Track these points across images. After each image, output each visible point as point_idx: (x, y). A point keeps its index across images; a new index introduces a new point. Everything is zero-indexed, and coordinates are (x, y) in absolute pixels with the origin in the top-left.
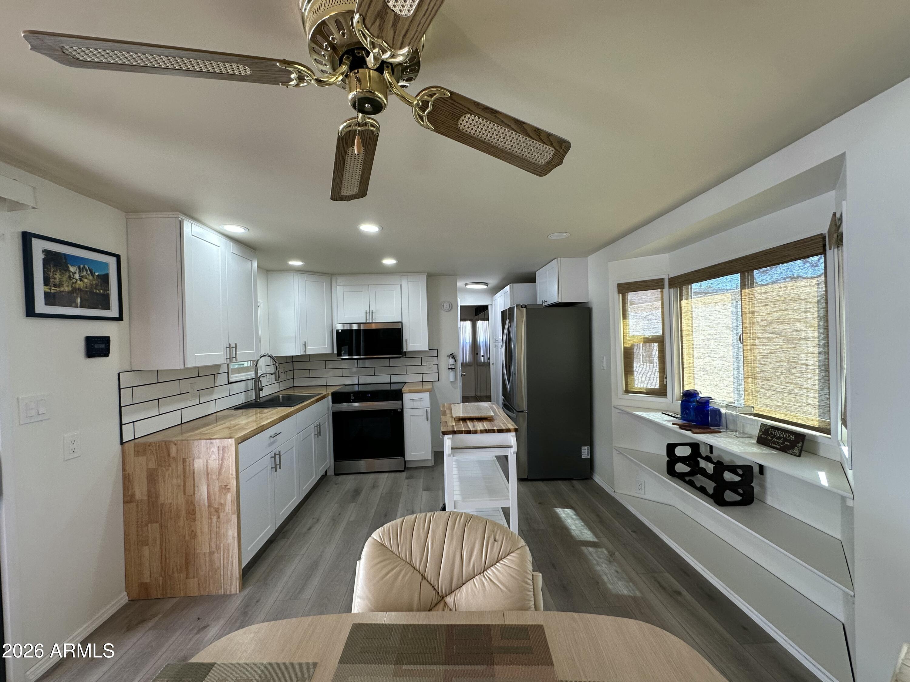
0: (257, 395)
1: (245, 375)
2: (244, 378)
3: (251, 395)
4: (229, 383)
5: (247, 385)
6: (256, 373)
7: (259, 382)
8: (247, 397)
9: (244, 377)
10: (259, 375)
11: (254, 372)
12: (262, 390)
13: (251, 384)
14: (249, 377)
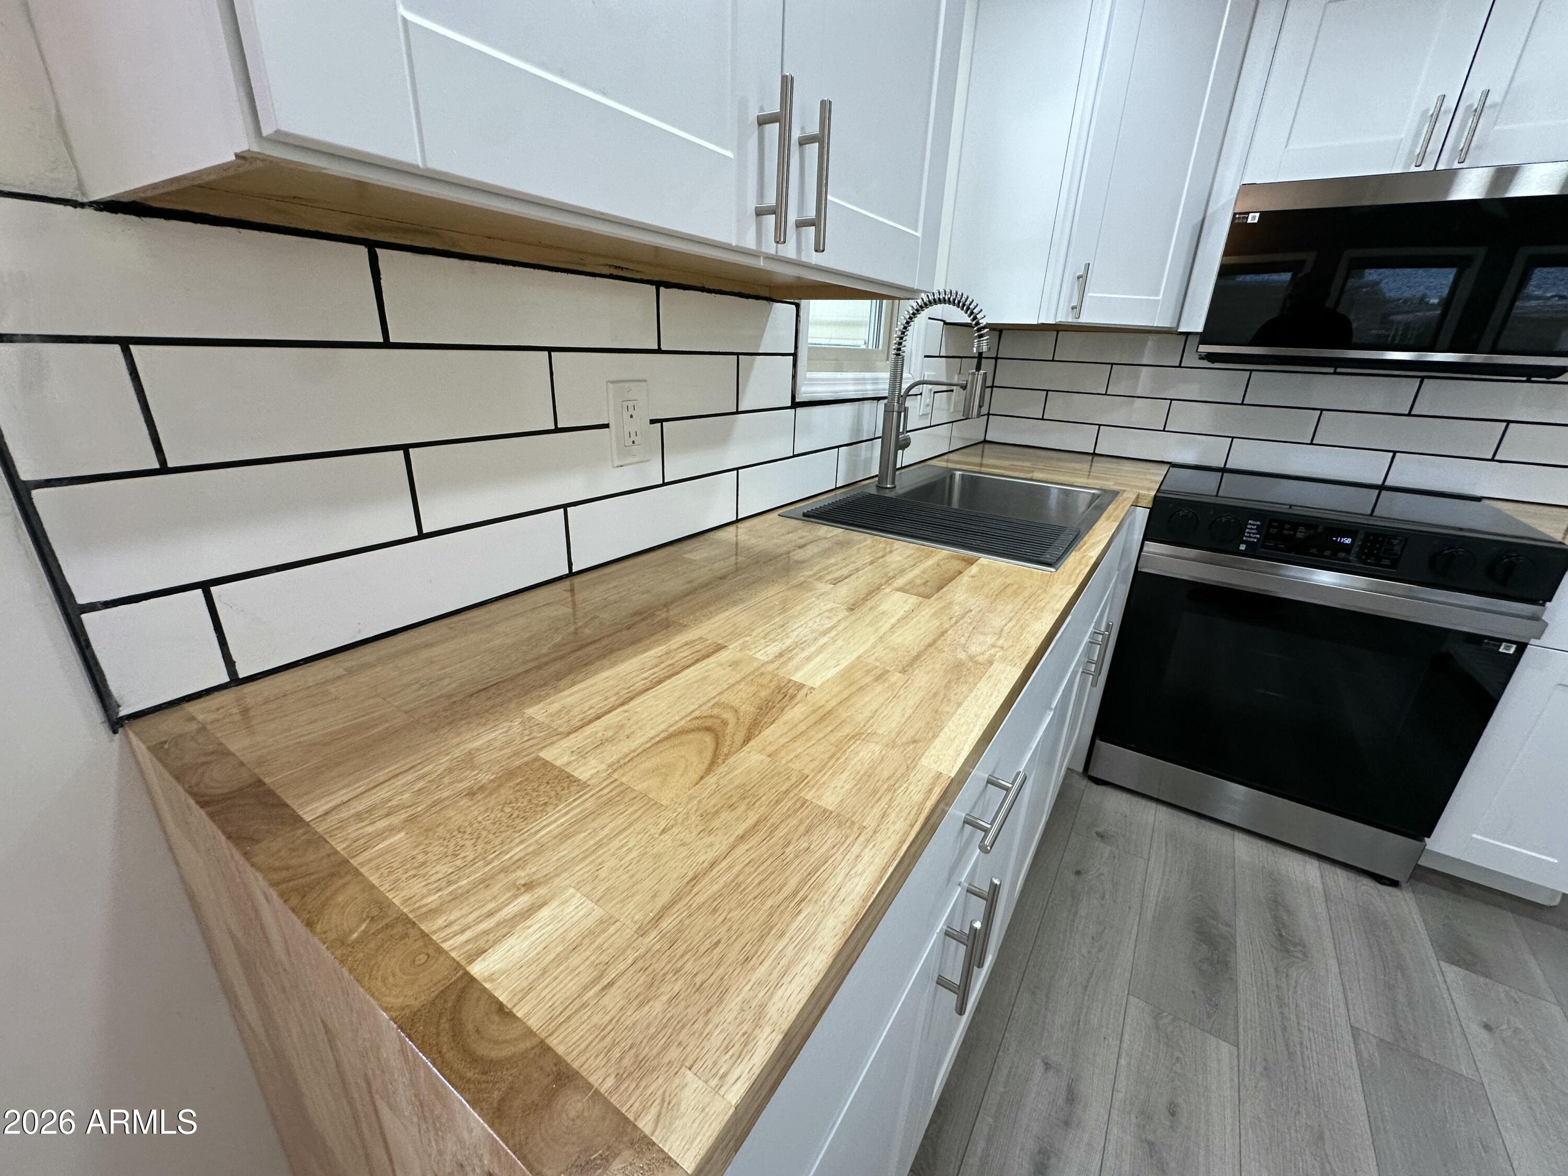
0: (887, 460)
1: (857, 381)
2: (850, 391)
3: (868, 461)
4: (795, 405)
5: (858, 419)
6: (896, 377)
7: (899, 413)
8: (853, 464)
9: (851, 388)
10: (905, 386)
11: (887, 375)
12: (905, 444)
13: (873, 417)
14: (869, 390)
